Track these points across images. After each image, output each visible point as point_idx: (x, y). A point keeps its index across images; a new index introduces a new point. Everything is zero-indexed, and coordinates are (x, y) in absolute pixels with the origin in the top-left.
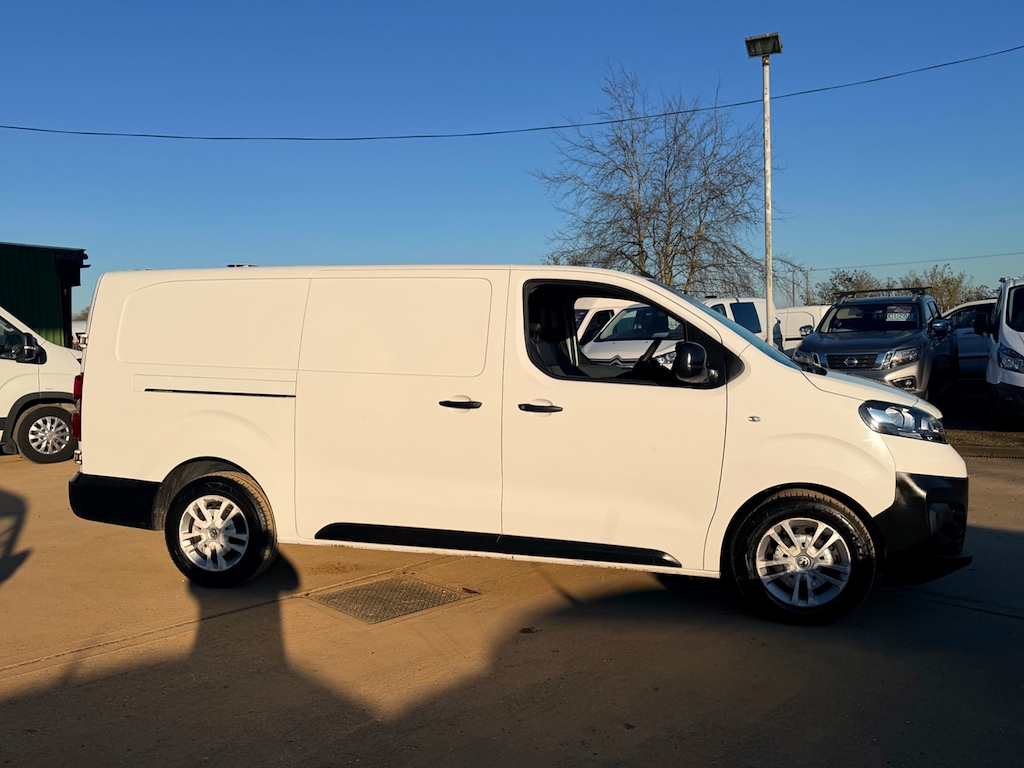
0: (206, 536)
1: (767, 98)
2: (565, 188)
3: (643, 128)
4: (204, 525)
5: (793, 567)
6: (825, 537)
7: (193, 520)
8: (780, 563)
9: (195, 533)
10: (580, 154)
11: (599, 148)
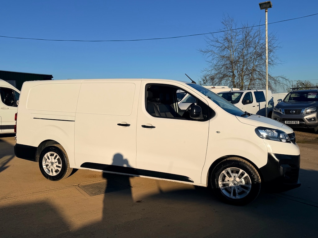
0: (50, 164)
1: (267, 23)
2: (208, 54)
3: (235, 34)
4: (49, 161)
5: (231, 184)
6: (242, 174)
7: (46, 159)
8: (227, 183)
9: (47, 164)
10: (213, 43)
11: (220, 41)
